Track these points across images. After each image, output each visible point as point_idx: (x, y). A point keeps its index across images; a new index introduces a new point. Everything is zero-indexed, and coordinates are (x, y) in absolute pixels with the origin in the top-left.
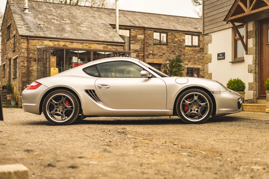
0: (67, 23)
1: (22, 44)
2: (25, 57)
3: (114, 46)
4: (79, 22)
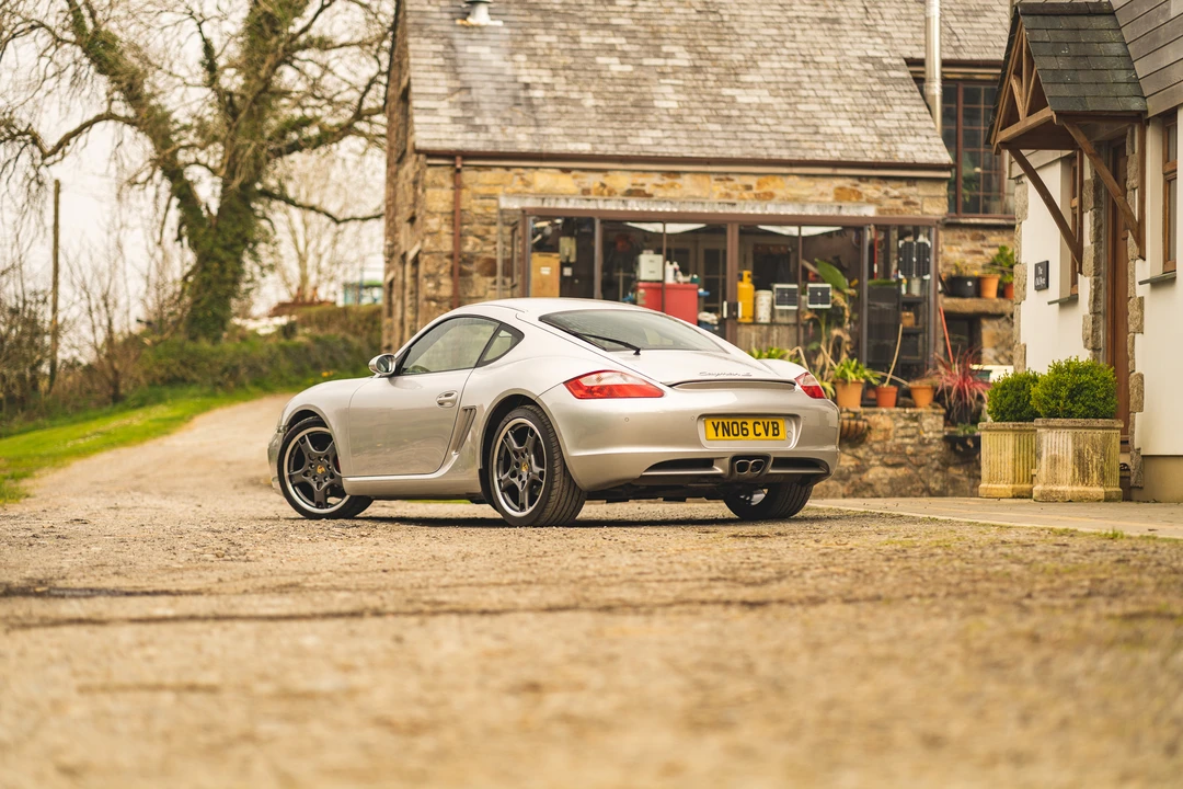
0: (672, 67)
1: (430, 192)
2: (443, 255)
3: (897, 184)
4: (741, 57)
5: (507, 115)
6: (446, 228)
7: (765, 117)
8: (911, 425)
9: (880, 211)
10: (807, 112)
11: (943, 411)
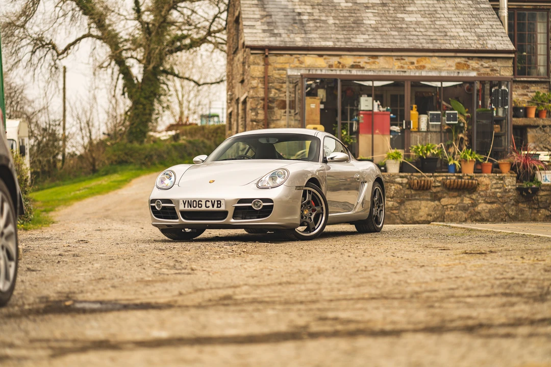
1: (252, 67)
2: (260, 99)
3: (487, 61)
5: (290, 28)
6: (260, 85)
7: (420, 28)
8: (499, 182)
9: (478, 74)
10: (440, 25)
11: (516, 175)
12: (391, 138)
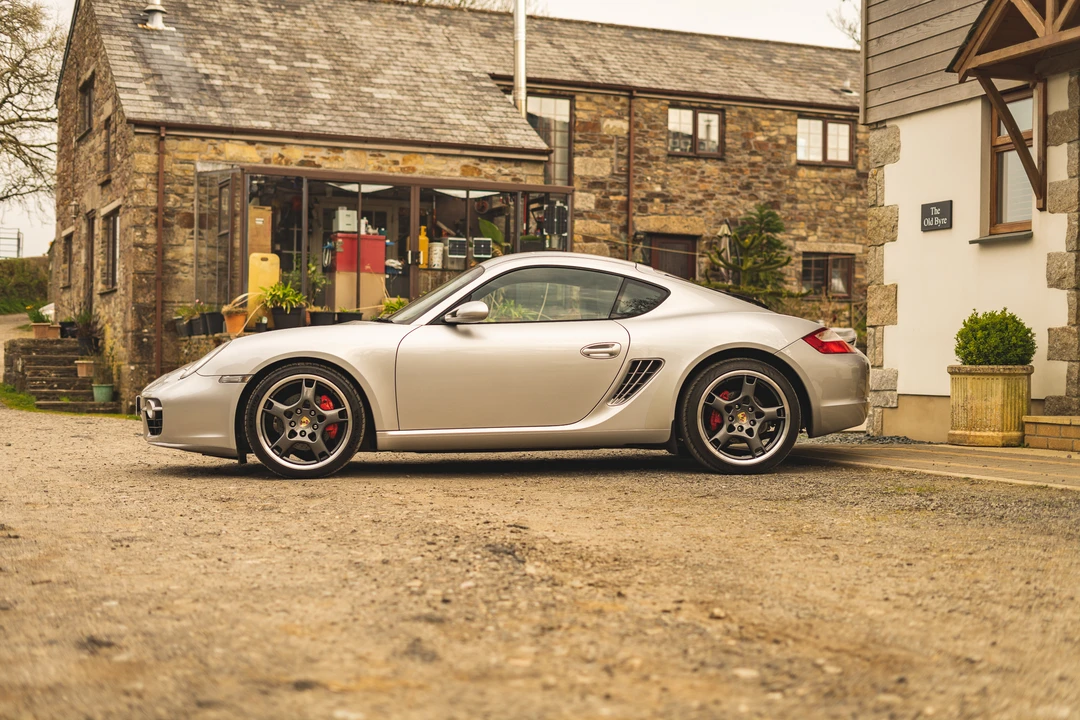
0: (318, 69)
1: (137, 155)
2: (149, 209)
3: (507, 164)
4: (368, 66)
5: (196, 97)
6: (151, 187)
7: (400, 109)
10: (430, 107)
12: (386, 279)
